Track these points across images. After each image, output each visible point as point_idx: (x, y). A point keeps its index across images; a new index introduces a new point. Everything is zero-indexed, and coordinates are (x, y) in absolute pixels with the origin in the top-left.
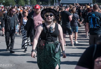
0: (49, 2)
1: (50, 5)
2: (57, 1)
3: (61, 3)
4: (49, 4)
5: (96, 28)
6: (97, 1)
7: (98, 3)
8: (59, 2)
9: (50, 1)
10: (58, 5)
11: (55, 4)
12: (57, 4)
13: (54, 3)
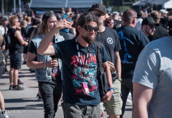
0: (3, 5)
1: (5, 11)
2: (20, 3)
3: (32, 8)
4: (3, 11)
5: (128, 62)
6: (112, 2)
7: (113, 7)
8: (24, 4)
9: (5, 3)
10: (22, 11)
11: (15, 9)
12: (20, 9)
13: (13, 7)
